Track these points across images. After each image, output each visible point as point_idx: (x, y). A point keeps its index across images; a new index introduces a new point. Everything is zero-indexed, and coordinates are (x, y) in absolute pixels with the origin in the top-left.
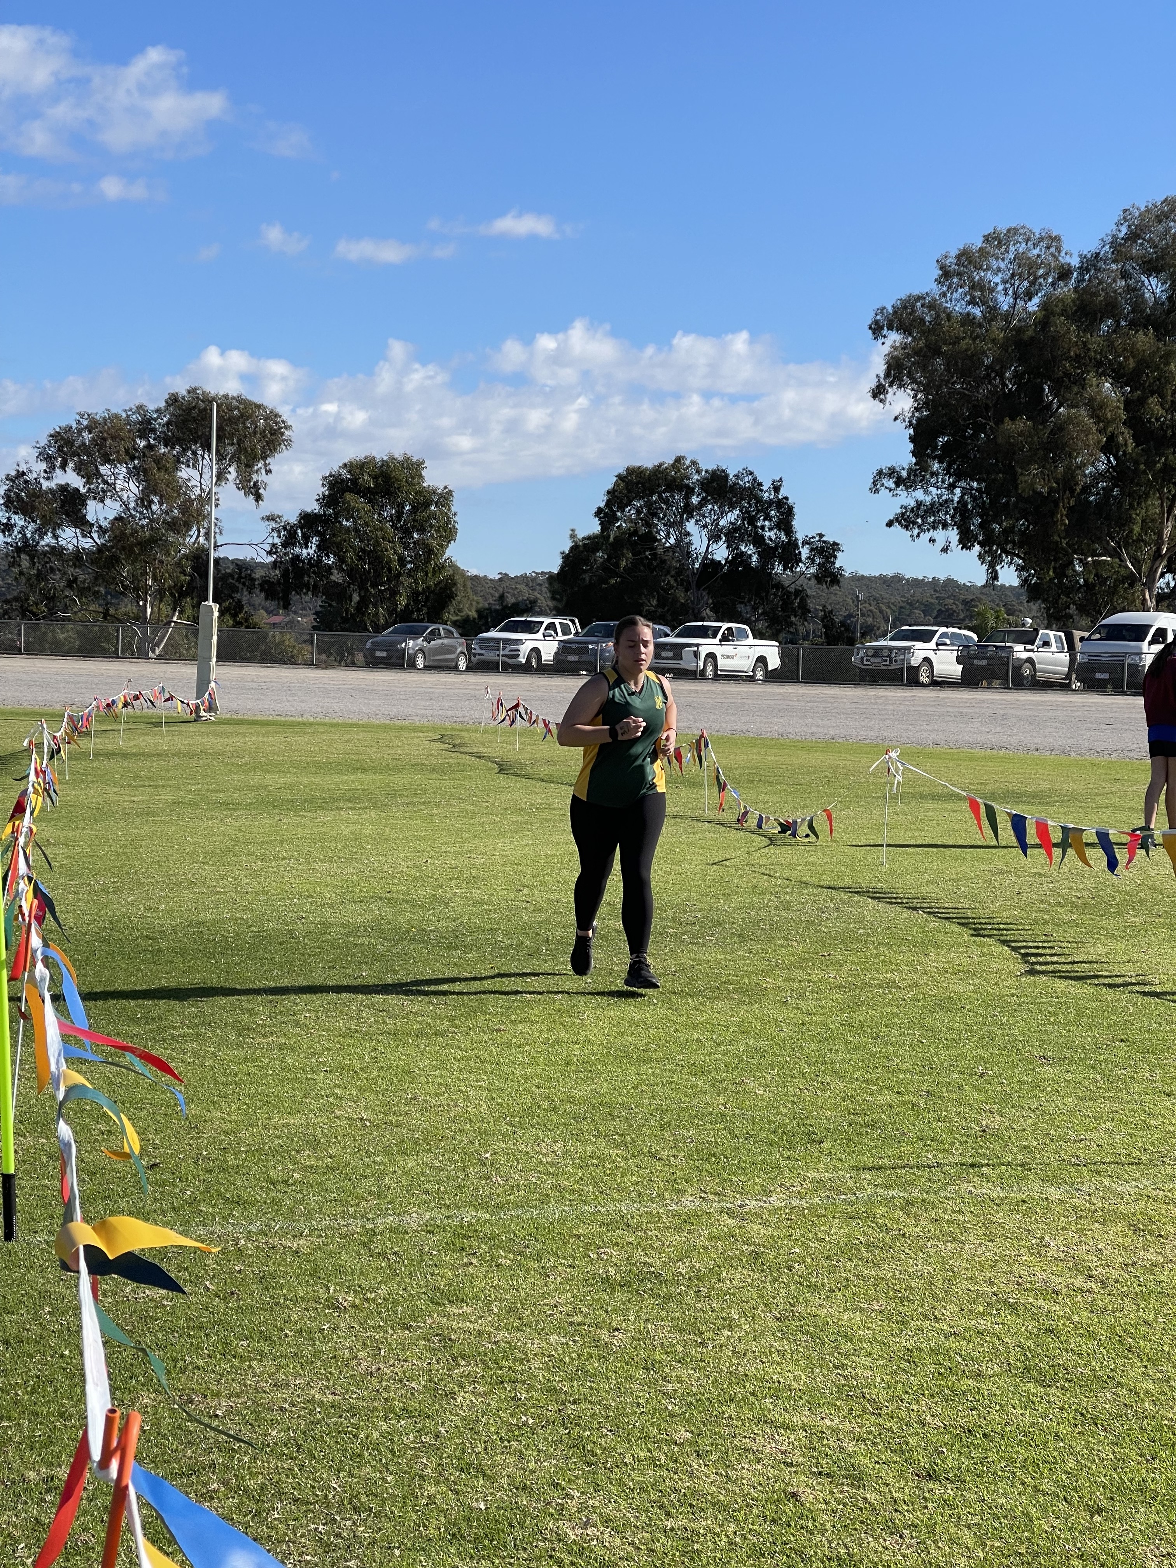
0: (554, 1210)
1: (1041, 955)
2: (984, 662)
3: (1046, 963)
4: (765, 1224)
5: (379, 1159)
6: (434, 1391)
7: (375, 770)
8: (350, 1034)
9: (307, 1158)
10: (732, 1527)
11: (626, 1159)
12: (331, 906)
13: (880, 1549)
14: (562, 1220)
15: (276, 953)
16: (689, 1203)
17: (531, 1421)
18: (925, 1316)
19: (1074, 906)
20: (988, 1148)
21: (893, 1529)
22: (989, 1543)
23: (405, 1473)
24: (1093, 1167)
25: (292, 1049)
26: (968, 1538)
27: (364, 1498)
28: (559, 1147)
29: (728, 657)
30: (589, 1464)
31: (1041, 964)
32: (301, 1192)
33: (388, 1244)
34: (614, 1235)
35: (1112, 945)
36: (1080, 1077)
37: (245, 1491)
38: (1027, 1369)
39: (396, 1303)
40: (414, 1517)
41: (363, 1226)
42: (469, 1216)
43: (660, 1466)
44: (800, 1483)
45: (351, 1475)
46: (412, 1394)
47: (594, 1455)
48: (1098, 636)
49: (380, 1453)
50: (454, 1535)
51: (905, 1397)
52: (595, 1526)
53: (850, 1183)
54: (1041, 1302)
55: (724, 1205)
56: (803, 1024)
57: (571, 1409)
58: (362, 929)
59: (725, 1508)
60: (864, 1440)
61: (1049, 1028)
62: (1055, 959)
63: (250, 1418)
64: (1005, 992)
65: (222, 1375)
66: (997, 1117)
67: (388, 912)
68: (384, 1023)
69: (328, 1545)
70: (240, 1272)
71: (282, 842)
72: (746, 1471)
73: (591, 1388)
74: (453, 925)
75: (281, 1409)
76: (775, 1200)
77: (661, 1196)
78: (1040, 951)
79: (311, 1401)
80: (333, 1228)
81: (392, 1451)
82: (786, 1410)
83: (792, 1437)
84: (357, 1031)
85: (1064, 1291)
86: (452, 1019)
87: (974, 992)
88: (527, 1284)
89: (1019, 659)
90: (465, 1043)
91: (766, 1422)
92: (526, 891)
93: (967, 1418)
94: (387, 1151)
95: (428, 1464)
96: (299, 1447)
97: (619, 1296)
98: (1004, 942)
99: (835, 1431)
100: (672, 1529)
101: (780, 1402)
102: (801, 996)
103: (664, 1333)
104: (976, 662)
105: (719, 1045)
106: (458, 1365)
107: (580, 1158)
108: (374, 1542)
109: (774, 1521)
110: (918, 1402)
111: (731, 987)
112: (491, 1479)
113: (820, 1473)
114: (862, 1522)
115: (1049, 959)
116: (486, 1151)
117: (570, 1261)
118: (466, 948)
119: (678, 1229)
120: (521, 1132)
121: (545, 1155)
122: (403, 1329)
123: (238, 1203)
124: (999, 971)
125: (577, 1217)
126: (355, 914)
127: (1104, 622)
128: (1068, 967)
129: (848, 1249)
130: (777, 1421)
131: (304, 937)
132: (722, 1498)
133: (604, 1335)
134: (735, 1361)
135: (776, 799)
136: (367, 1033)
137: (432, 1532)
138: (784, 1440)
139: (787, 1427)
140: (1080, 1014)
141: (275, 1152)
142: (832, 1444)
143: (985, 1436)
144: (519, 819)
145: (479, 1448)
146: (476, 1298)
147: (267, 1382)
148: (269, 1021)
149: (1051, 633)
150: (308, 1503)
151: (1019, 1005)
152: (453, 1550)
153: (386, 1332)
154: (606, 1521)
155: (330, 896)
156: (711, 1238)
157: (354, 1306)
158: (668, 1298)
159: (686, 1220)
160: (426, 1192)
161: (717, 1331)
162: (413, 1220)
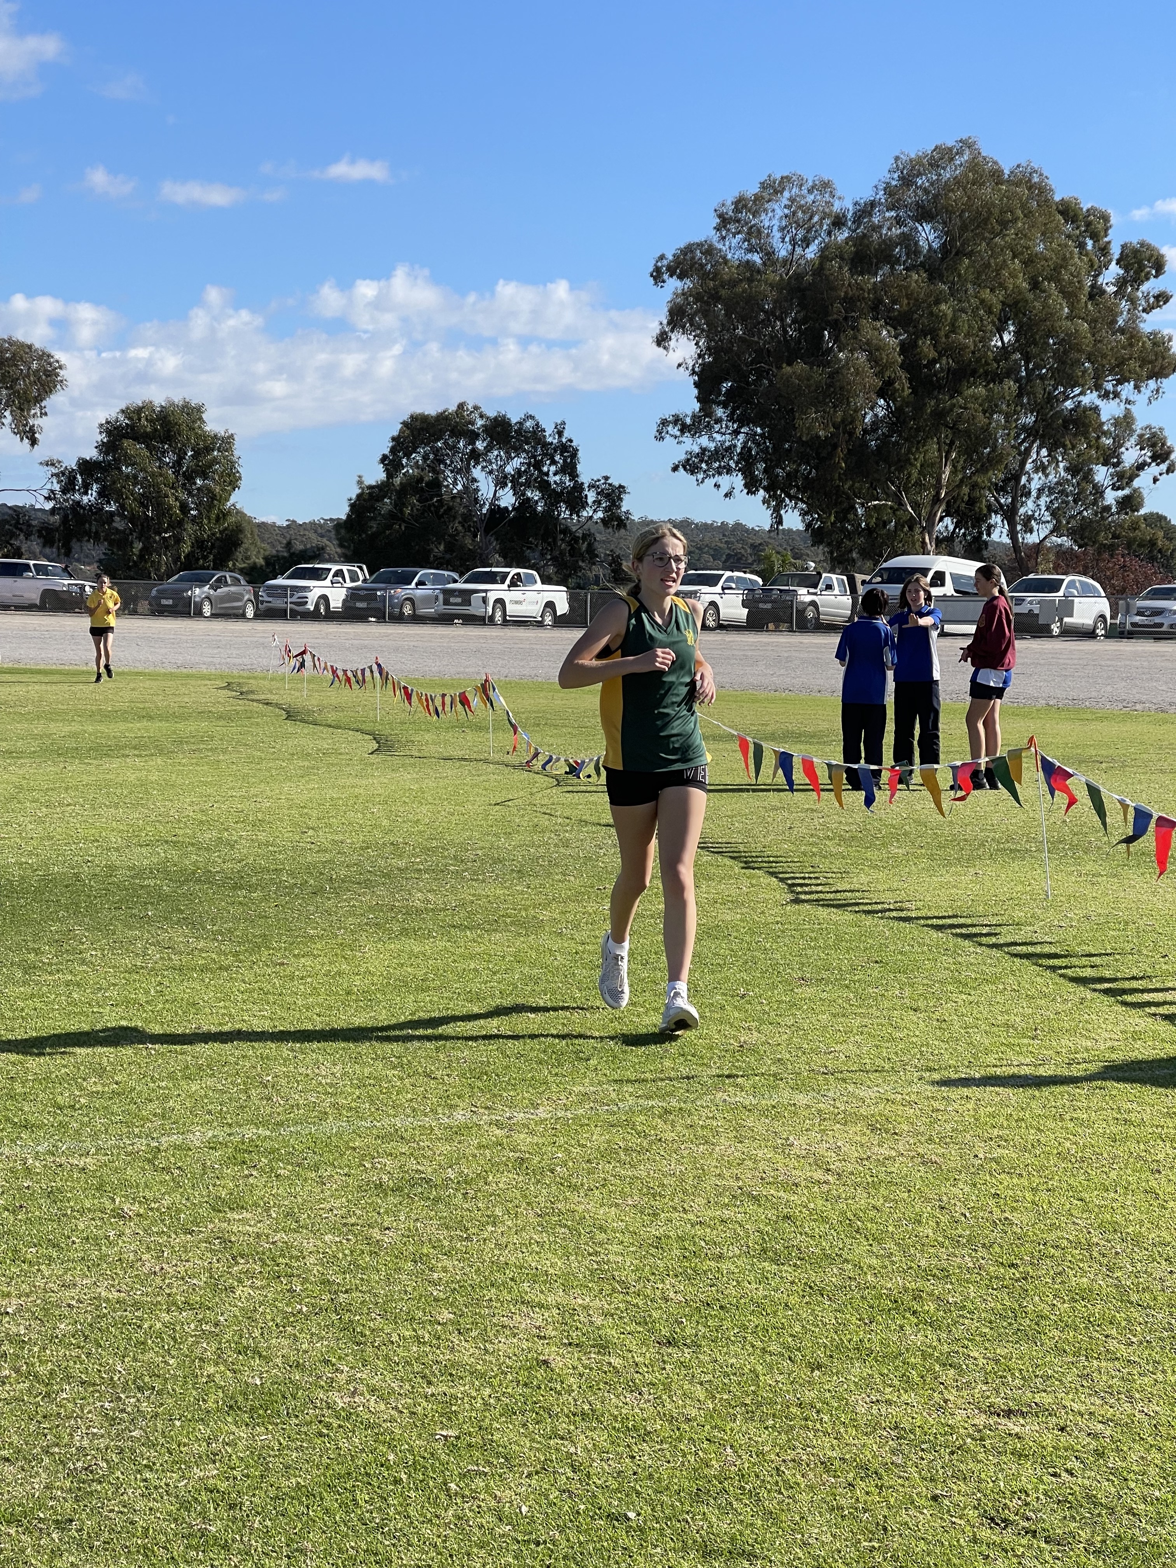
0: (331, 1126)
1: (807, 885)
2: (768, 606)
3: (811, 893)
4: (532, 1133)
5: (163, 1084)
6: (214, 1286)
7: (162, 718)
8: (136, 970)
9: (93, 1084)
10: (488, 1391)
11: (401, 1079)
12: (117, 850)
13: (621, 1404)
14: (338, 1134)
15: (62, 895)
16: (460, 1116)
17: (305, 1309)
18: (675, 1209)
19: (842, 839)
20: (744, 1061)
21: (634, 1388)
22: (718, 1396)
23: (187, 1356)
24: (839, 1076)
25: (78, 985)
26: (700, 1393)
27: (147, 1379)
28: (338, 1069)
29: (517, 602)
30: (358, 1344)
31: (806, 893)
32: (87, 1115)
33: (172, 1160)
34: (389, 1147)
35: (876, 875)
36: (834, 996)
37: (35, 1376)
38: (764, 1250)
39: (179, 1211)
40: (194, 1393)
41: (148, 1145)
42: (250, 1132)
43: (424, 1343)
44: (550, 1353)
45: (135, 1360)
46: (194, 1290)
47: (363, 1335)
48: (879, 579)
49: (163, 1339)
50: (231, 1407)
51: (652, 1278)
52: (362, 1394)
53: (614, 1095)
54: (782, 1194)
55: (493, 1117)
56: (577, 953)
57: (342, 1298)
58: (147, 872)
59: (483, 1375)
60: (612, 1315)
61: (809, 952)
62: (820, 888)
63: (40, 1314)
64: (770, 919)
65: (12, 1278)
66: (755, 1034)
67: (174, 854)
68: (170, 959)
69: (114, 1419)
70: (28, 1188)
71: (67, 789)
72: (504, 1345)
73: (362, 1279)
74: (238, 866)
75: (69, 1305)
76: (542, 1113)
77: (434, 1111)
78: (806, 881)
79: (98, 1298)
80: (119, 1147)
81: (174, 1339)
82: (542, 1292)
83: (546, 1314)
84: (142, 968)
85: (803, 1183)
86: (236, 954)
87: (741, 920)
88: (302, 1192)
89: (803, 603)
90: (249, 976)
91: (523, 1303)
92: (311, 832)
93: (706, 1293)
94: (171, 1076)
95: (208, 1348)
96: (86, 1337)
97: (392, 1200)
98: (772, 874)
99: (585, 1308)
100: (433, 1395)
101: (537, 1286)
102: (577, 927)
103: (432, 1229)
104: (761, 605)
105: (495, 973)
106: (237, 1263)
107: (358, 1079)
108: (156, 1415)
109: (526, 1385)
110: (663, 1282)
111: (508, 920)
112: (267, 1359)
113: (570, 1344)
114: (606, 1383)
115: (814, 888)
116: (268, 1075)
117: (346, 1170)
118: (251, 888)
119: (449, 1140)
120: (301, 1057)
121: (324, 1077)
122: (185, 1233)
123: (25, 1127)
124: (765, 901)
125: (354, 1132)
126: (142, 857)
127: (885, 565)
128: (832, 896)
129: (608, 1153)
130: (532, 1301)
131: (90, 880)
132: (479, 1367)
133: (376, 1233)
134: (497, 1252)
135: (560, 741)
136: (153, 969)
137: (211, 1404)
138: (538, 1318)
139: (541, 1306)
140: (839, 939)
141: (61, 1080)
142: (582, 1319)
143: (721, 1307)
144: (306, 763)
145: (257, 1333)
146: (256, 1205)
147: (55, 1282)
148: (55, 960)
149: (834, 577)
150: (94, 1384)
151: (783, 932)
152: (230, 1419)
153: (170, 1237)
154: (373, 1391)
155: (115, 840)
156: (480, 1146)
157: (139, 1215)
158: (436, 1200)
159: (458, 1131)
160: (209, 1112)
161: (482, 1226)
162: (197, 1137)
